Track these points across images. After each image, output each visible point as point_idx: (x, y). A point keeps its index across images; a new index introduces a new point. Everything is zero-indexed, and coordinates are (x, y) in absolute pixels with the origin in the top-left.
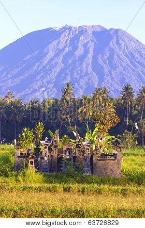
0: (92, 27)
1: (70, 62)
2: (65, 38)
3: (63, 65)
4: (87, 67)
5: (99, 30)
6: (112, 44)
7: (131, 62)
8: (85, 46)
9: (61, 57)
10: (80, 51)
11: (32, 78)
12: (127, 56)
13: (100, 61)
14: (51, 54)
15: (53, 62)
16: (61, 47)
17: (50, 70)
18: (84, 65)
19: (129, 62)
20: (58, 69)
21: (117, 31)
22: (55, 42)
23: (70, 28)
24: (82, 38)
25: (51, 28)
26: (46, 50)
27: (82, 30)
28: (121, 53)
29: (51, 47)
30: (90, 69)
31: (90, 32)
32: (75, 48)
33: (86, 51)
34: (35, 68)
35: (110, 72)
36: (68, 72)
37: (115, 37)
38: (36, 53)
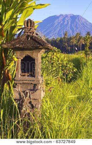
0: (70, 14)
1: (63, 26)
2: (61, 19)
3: (60, 28)
4: (68, 28)
5: (72, 15)
6: (77, 20)
7: (83, 26)
8: (68, 21)
9: (60, 25)
10: (66, 23)
11: (50, 32)
12: (82, 24)
13: (73, 26)
14: (56, 24)
15: (57, 27)
16: (59, 21)
17: (56, 29)
18: (67, 28)
19: (82, 26)
20: (58, 29)
21: (78, 16)
22: (57, 20)
23: (62, 15)
24: (66, 18)
25: (56, 15)
26: (54, 23)
27: (66, 16)
28: (80, 23)
29: (56, 21)
30: (69, 29)
31: (69, 16)
32: (64, 22)
33: (68, 23)
34: (51, 29)
35: (76, 30)
36: (62, 30)
37: (77, 18)
38: (51, 23)
